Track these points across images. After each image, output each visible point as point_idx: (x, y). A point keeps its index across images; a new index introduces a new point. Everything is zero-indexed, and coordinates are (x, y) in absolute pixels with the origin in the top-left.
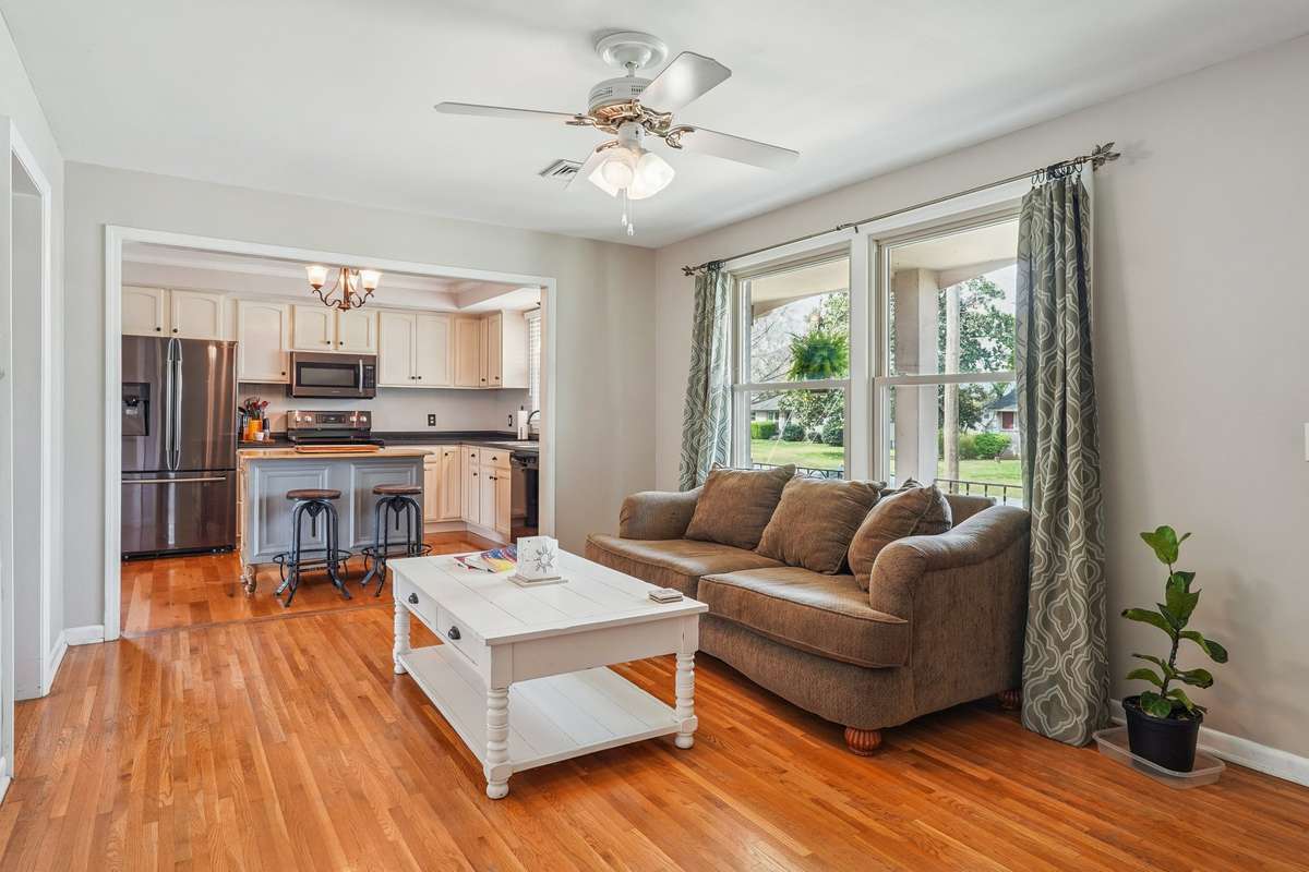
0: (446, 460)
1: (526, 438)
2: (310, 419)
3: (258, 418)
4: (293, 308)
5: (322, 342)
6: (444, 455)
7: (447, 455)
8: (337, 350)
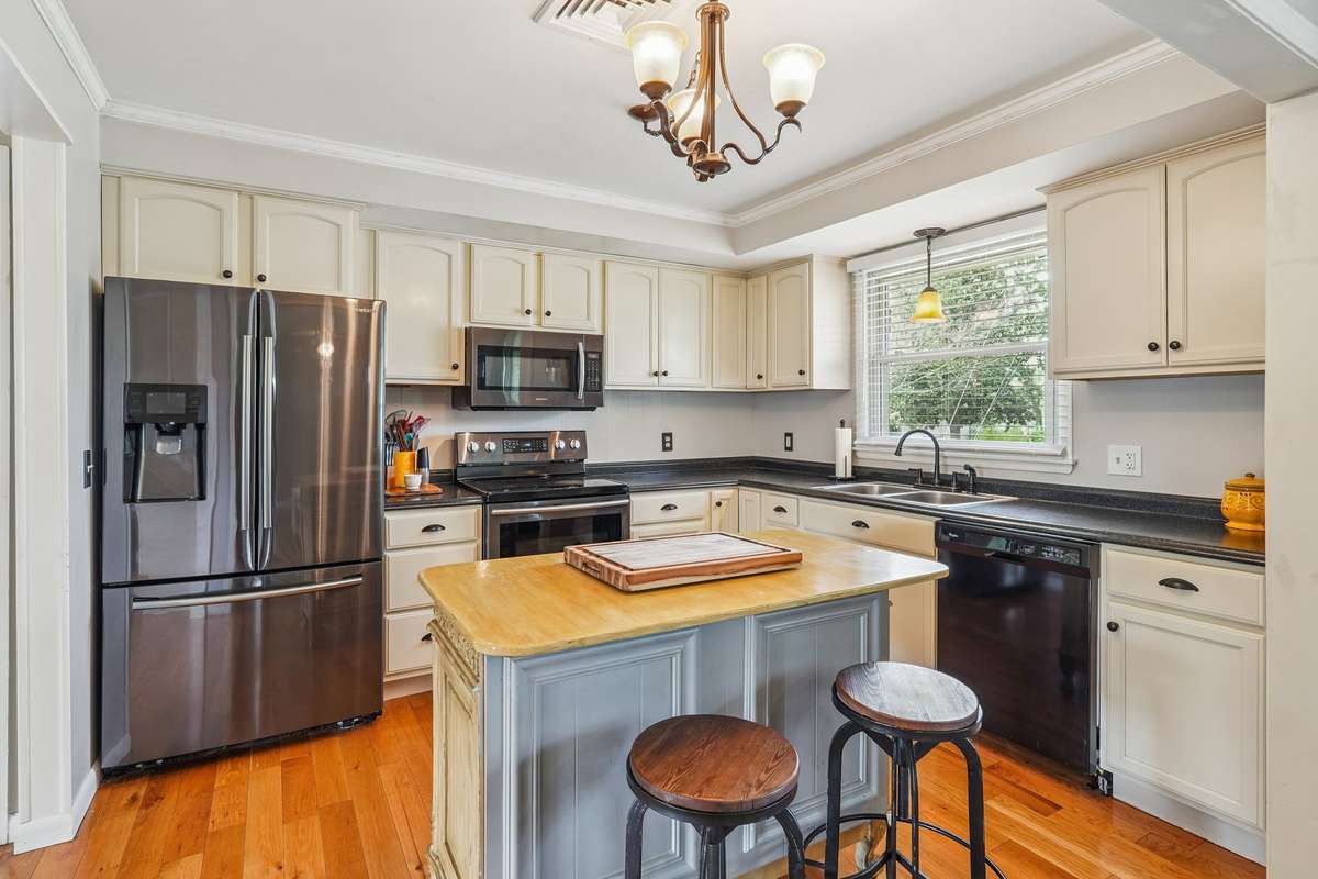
0: (717, 512)
1: (849, 475)
2: (493, 446)
3: (411, 449)
4: (469, 249)
5: (517, 311)
6: (714, 504)
7: (719, 504)
8: (540, 325)
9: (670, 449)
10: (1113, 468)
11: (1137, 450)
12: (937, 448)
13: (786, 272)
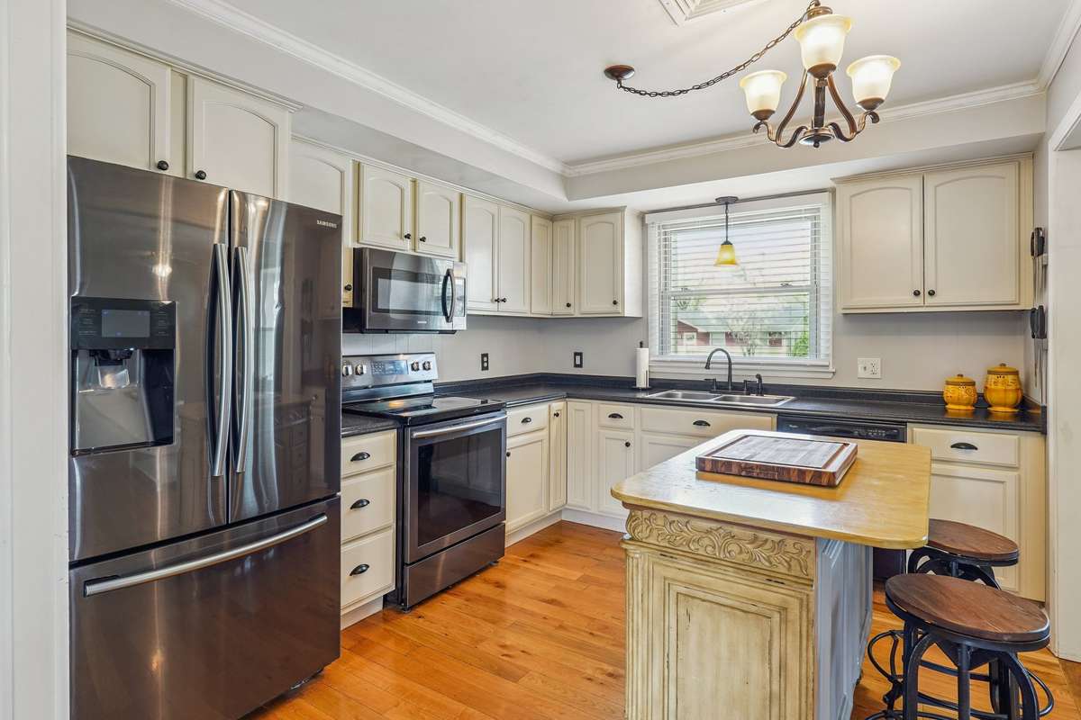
0: (555, 422)
4: (358, 167)
5: (399, 235)
6: (552, 415)
7: (557, 415)
8: (415, 250)
9: (487, 368)
10: (861, 373)
11: (877, 361)
12: (730, 363)
13: (595, 219)
